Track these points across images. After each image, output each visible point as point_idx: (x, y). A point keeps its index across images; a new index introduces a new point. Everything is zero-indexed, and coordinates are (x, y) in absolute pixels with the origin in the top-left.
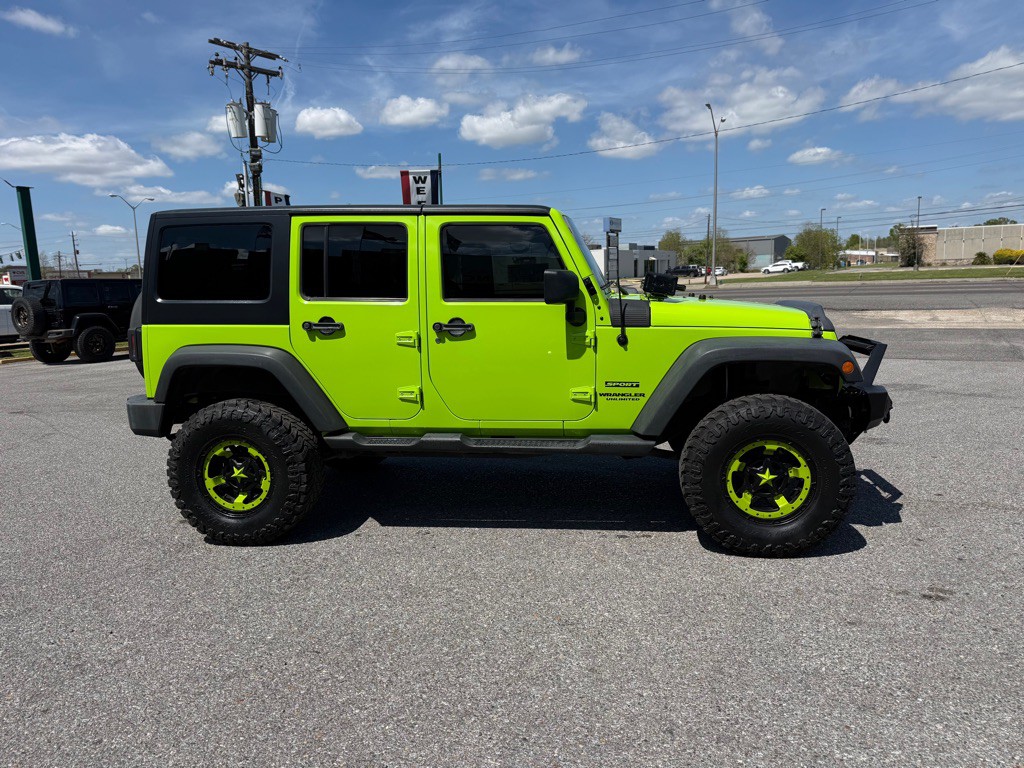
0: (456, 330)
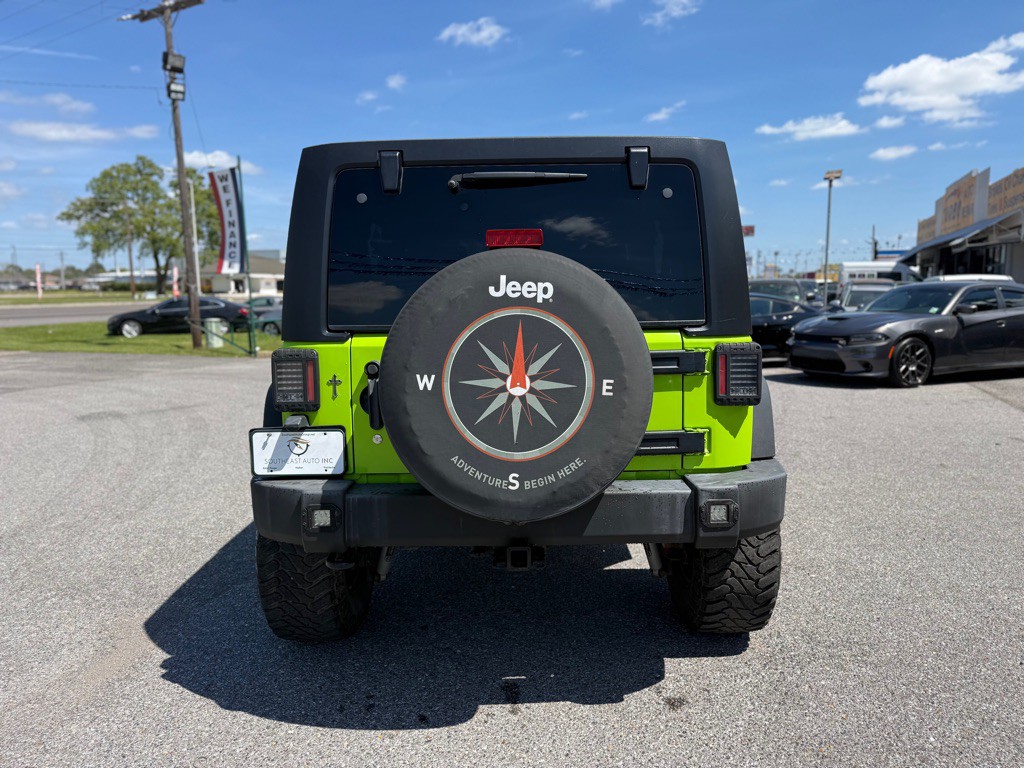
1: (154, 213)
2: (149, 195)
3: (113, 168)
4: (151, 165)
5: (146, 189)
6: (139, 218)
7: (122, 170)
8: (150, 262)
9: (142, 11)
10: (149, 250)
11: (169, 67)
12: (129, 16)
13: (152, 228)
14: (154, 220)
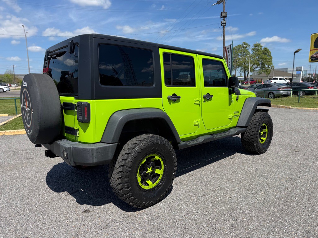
0: (208, 97)
1: (246, 59)
2: (245, 54)
3: (236, 46)
4: (246, 44)
5: (244, 52)
6: (241, 61)
7: (238, 47)
8: (243, 74)
9: (218, 1)
10: (243, 70)
11: (222, 16)
12: (215, 4)
13: (245, 64)
14: (245, 61)
